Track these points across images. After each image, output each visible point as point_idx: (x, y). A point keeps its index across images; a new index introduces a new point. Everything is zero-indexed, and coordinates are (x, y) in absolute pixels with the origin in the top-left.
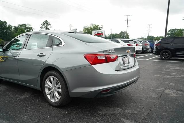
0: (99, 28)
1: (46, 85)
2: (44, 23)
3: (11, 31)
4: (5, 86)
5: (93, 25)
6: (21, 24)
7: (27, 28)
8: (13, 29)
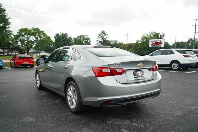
0: (160, 36)
1: (68, 94)
2: (101, 34)
3: (71, 42)
4: (46, 93)
5: (152, 33)
6: (80, 36)
7: (85, 39)
8: (73, 40)
